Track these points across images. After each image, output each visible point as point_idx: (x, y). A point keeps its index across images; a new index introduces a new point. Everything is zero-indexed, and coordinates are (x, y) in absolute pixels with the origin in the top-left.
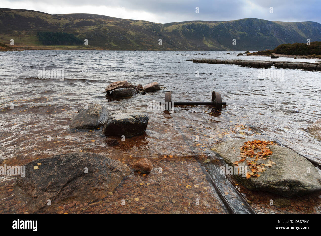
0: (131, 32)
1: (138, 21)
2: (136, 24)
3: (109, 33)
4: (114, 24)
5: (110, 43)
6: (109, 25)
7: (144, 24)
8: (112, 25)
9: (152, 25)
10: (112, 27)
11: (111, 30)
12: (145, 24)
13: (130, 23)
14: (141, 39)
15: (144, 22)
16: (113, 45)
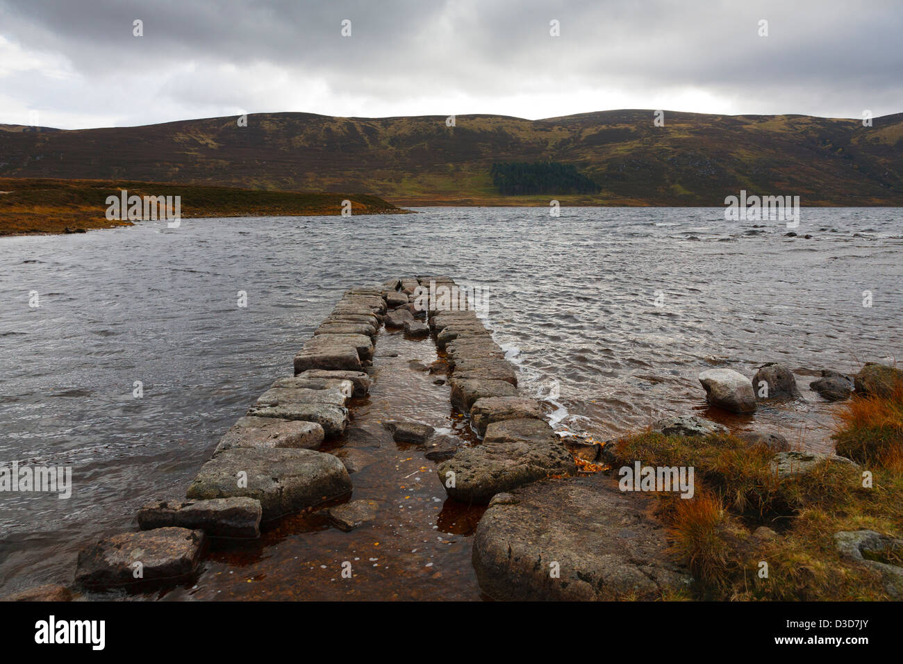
0: (743, 152)
1: (773, 116)
2: (765, 126)
3: (673, 159)
4: (691, 133)
5: (672, 187)
6: (676, 136)
7: (791, 125)
8: (686, 136)
9: (819, 127)
10: (684, 140)
11: (679, 149)
12: (796, 126)
13: (745, 127)
14: (775, 170)
15: (793, 120)
16: (680, 190)
